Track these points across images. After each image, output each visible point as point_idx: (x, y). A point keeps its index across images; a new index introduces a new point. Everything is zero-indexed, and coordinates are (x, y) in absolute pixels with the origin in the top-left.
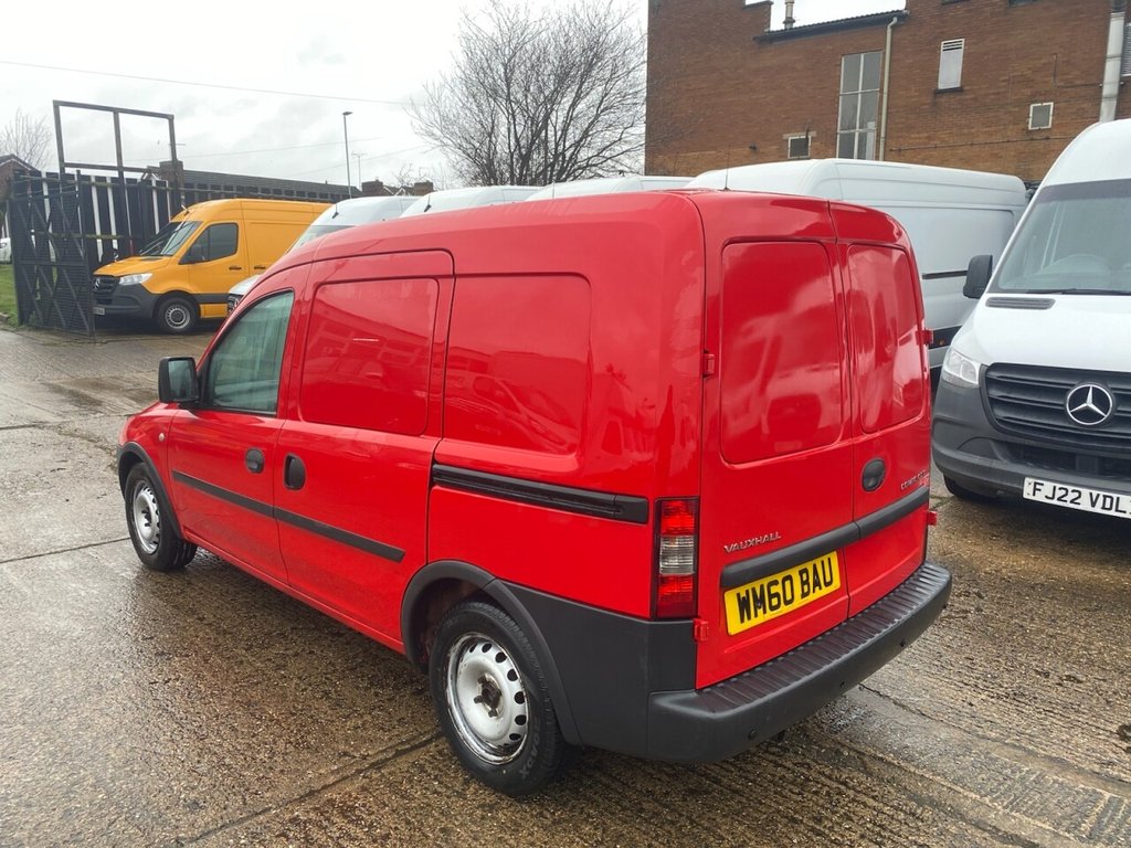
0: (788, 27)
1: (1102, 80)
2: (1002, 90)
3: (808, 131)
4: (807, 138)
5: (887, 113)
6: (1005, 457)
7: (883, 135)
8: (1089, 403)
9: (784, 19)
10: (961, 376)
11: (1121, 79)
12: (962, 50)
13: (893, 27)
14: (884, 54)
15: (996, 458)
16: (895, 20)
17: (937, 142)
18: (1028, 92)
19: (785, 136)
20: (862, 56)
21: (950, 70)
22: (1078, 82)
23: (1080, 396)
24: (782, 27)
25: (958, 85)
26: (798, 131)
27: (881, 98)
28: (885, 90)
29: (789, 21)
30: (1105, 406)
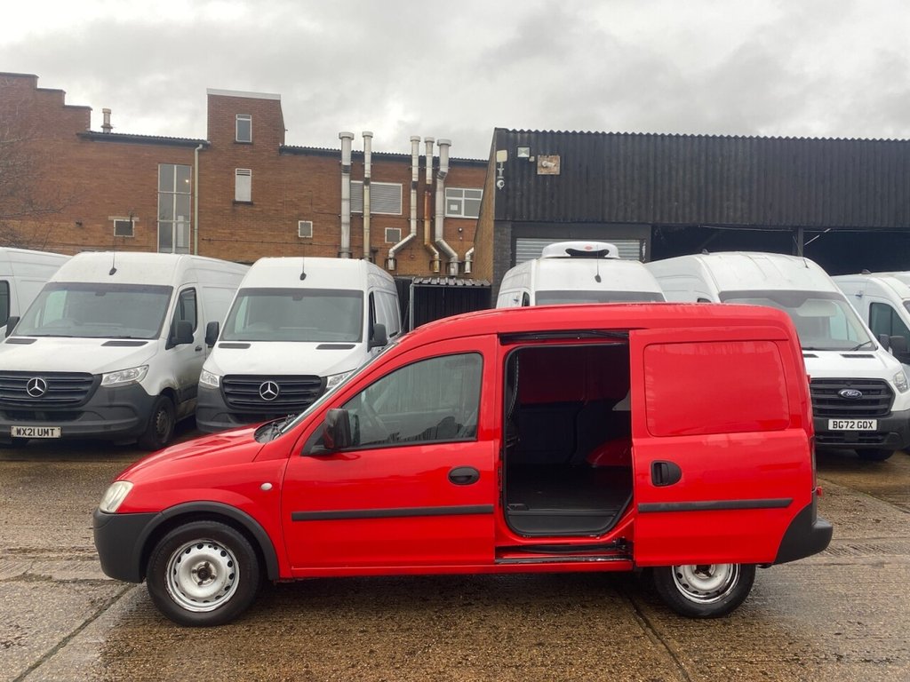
0: (107, 131)
1: (340, 212)
2: (279, 208)
3: (131, 216)
4: (131, 222)
5: (199, 212)
6: (235, 421)
7: (196, 227)
8: (269, 390)
9: (102, 124)
10: (210, 383)
11: (351, 214)
12: (250, 177)
13: (199, 151)
14: (194, 168)
15: (230, 422)
16: (201, 146)
17: (237, 237)
18: (296, 212)
19: (110, 218)
20: (175, 166)
21: (243, 188)
22: (325, 211)
23: (265, 387)
24: (101, 130)
25: (250, 200)
26: (121, 215)
27: (193, 201)
28: (196, 195)
29: (107, 126)
30: (275, 391)
